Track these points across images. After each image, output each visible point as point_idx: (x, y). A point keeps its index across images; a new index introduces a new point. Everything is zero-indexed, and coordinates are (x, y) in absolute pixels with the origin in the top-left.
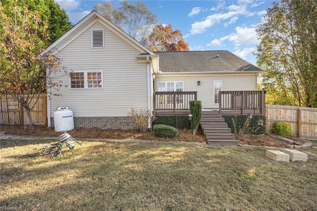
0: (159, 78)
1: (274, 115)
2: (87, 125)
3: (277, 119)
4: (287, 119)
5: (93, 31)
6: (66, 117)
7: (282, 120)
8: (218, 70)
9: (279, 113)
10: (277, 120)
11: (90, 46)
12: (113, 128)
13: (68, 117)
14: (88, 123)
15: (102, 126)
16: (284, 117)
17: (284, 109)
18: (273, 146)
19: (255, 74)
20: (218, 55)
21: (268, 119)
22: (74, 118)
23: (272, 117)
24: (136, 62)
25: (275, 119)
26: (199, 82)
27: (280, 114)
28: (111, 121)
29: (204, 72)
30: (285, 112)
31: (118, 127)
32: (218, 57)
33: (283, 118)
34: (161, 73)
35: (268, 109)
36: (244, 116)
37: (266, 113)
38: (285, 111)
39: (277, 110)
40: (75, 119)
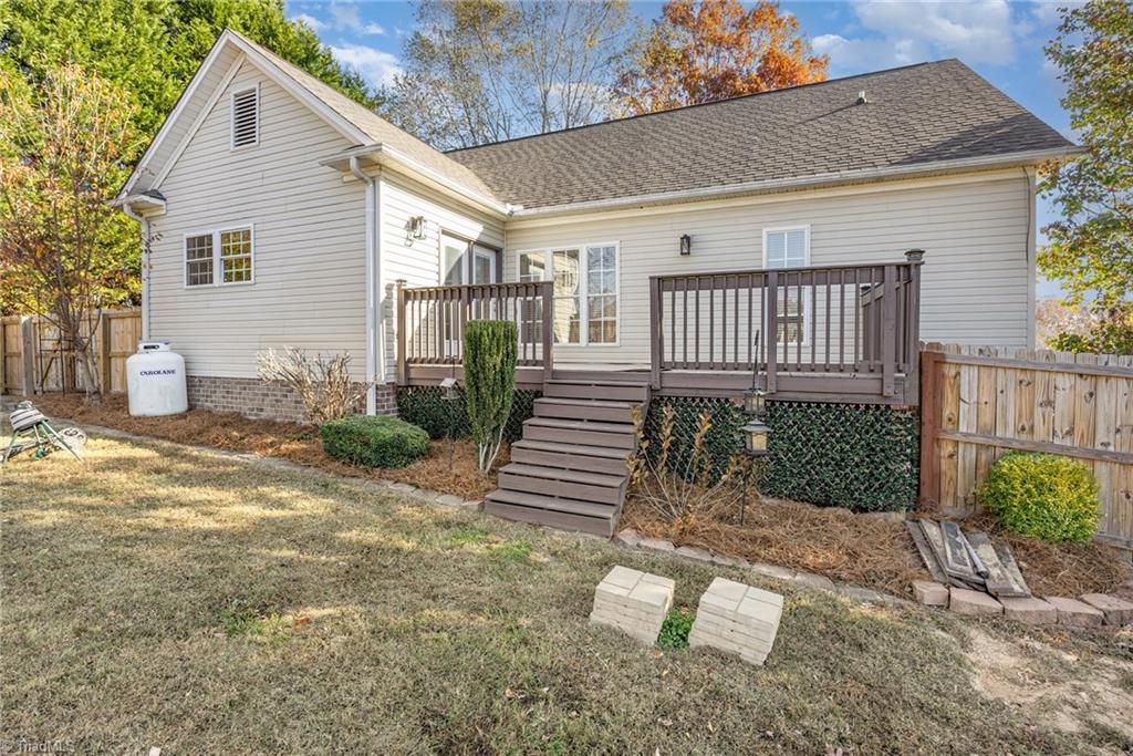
0: (526, 234)
1: (1005, 408)
2: (218, 403)
3: (1024, 437)
4: (1101, 437)
5: (236, 96)
6: (150, 373)
7: (1067, 442)
8: (783, 175)
9: (1040, 398)
10: (1023, 443)
11: (226, 147)
12: (278, 420)
13: (159, 372)
14: (224, 397)
15: (253, 410)
16: (1081, 426)
17: (1081, 375)
18: (814, 571)
19: (1020, 174)
20: (862, 94)
21: (963, 428)
22: (190, 379)
23: (987, 419)
24: (339, 183)
25: (1010, 434)
26: (686, 240)
27: (1049, 403)
28: (275, 395)
29: (709, 191)
30: (1091, 394)
31: (291, 417)
32: (860, 101)
33: (1070, 432)
34: (521, 214)
35: (958, 374)
36: (782, 403)
37: (949, 395)
38: (1084, 387)
39: (1026, 377)
40: (191, 382)
